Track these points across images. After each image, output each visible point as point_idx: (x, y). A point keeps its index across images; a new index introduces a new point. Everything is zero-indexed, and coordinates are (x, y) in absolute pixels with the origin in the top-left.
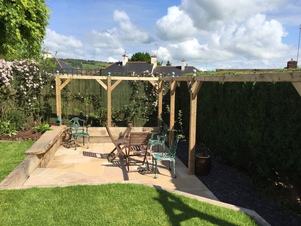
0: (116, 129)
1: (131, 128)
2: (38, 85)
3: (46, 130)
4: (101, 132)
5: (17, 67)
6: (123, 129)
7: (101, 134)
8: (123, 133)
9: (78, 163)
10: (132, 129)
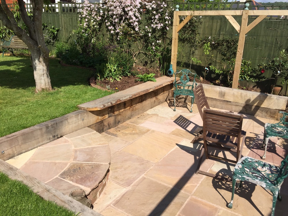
0: (241, 93)
1: (267, 95)
2: (162, 25)
3: (148, 80)
4: (219, 93)
5: (147, 4)
6: (253, 95)
7: (219, 96)
8: (252, 100)
9: (153, 131)
10: (268, 97)
